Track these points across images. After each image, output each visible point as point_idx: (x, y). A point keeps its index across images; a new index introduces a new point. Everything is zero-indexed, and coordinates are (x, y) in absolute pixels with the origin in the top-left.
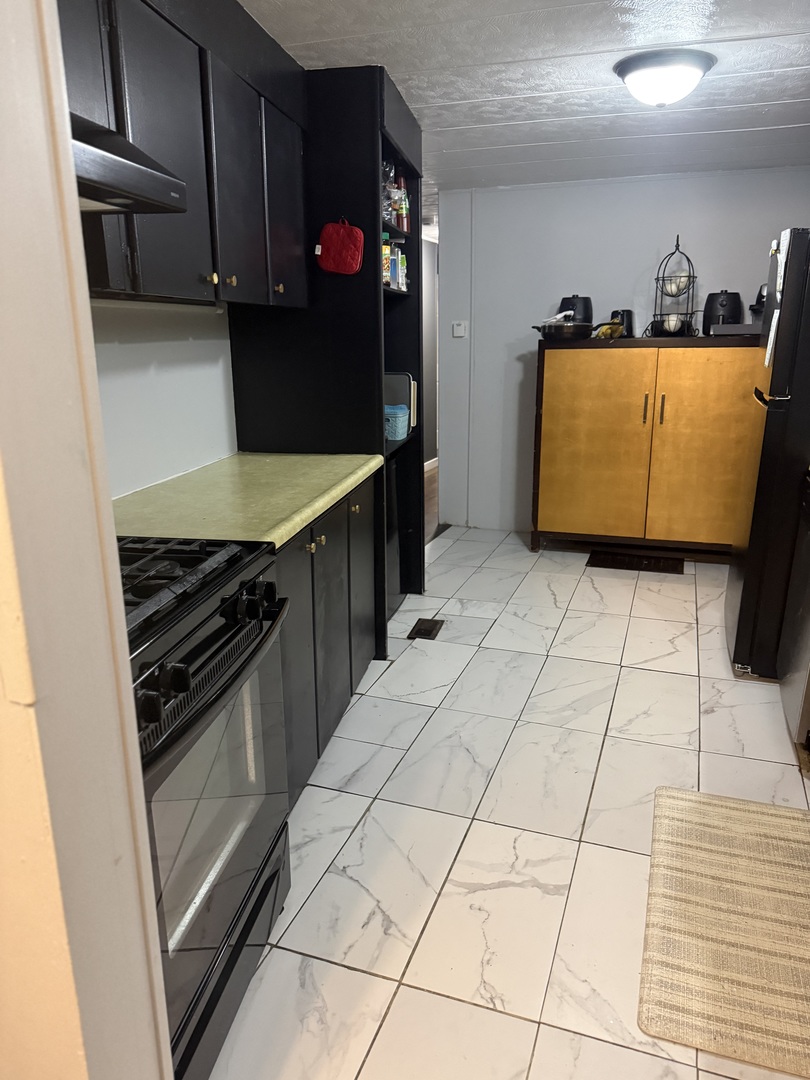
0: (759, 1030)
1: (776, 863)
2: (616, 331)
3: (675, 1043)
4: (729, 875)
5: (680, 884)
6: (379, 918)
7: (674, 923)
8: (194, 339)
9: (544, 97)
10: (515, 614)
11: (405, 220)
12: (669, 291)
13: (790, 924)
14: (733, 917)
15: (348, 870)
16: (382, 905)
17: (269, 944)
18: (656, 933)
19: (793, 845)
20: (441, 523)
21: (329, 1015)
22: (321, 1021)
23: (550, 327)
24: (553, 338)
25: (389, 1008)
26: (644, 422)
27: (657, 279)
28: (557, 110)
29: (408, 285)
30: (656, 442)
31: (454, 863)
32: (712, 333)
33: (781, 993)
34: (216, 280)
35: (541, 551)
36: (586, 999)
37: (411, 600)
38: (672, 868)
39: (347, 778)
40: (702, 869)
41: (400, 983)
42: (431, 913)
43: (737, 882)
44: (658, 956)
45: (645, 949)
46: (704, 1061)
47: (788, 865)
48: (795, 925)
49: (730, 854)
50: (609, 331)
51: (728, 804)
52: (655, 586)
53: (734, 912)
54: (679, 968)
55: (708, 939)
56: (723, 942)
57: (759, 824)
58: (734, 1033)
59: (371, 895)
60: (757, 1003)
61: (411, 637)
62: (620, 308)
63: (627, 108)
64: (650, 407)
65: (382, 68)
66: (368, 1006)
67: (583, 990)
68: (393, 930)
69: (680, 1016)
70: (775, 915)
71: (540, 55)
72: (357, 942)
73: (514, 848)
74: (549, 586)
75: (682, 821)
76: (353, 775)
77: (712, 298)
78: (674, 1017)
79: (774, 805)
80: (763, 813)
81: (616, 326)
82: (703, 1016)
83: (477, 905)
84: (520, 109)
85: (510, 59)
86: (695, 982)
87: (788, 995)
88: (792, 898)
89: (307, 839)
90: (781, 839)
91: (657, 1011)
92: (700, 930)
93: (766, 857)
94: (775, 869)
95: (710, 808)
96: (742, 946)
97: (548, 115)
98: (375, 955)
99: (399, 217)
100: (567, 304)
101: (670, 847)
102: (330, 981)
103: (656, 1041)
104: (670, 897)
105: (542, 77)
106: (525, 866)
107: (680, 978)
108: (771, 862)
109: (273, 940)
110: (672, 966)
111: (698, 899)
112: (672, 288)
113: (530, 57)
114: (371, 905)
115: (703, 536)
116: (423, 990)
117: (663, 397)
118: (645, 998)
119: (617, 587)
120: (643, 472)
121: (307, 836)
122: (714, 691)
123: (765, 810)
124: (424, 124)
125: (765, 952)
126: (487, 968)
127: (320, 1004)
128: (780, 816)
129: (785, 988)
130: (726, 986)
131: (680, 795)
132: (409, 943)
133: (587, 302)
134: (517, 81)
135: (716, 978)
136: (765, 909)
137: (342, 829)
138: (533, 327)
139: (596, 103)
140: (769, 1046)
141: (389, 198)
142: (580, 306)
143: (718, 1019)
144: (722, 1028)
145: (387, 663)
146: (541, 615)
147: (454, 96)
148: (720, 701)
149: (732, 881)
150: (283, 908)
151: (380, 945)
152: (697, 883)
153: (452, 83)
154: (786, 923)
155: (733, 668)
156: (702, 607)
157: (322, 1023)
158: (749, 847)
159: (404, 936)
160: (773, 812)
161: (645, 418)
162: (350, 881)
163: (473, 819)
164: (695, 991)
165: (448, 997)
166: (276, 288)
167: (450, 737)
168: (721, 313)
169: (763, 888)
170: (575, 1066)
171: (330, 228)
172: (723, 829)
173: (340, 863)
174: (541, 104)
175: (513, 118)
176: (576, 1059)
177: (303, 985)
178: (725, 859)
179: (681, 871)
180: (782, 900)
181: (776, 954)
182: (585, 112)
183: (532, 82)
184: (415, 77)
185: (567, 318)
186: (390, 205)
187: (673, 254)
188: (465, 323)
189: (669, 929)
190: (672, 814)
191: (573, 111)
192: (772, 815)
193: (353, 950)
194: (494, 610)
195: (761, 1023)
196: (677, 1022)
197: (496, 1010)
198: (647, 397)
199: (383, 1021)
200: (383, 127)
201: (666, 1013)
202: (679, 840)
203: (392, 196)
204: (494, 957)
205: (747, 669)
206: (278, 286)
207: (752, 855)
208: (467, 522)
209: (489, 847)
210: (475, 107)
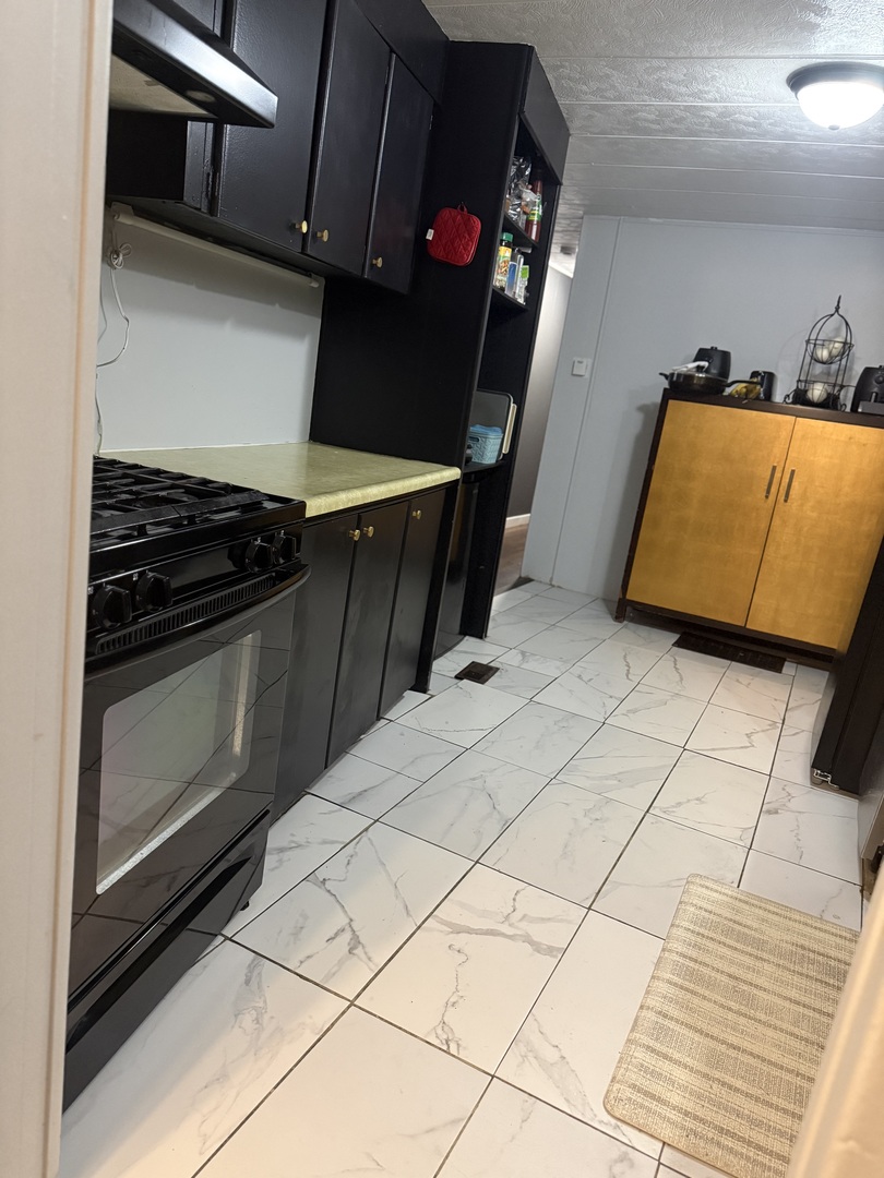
0: (741, 1139)
1: (807, 976)
2: (751, 391)
3: (640, 1131)
4: (749, 976)
5: (691, 975)
6: (347, 936)
7: (674, 1012)
8: (281, 306)
9: (708, 108)
10: (579, 677)
11: (535, 228)
12: (819, 356)
13: (807, 1040)
14: (742, 1020)
15: (327, 883)
16: (354, 925)
17: (223, 935)
18: (649, 1016)
19: (833, 963)
20: (523, 575)
21: (266, 1017)
22: (257, 1021)
23: (679, 375)
24: (680, 388)
25: (333, 1025)
26: (767, 497)
27: (808, 342)
28: (723, 126)
29: (526, 299)
30: (777, 521)
31: (443, 900)
32: (860, 410)
33: (777, 1108)
34: (305, 229)
35: (625, 622)
36: (552, 1064)
37: (469, 643)
38: (685, 956)
39: (351, 796)
40: (720, 965)
41: (352, 1004)
42: (405, 943)
43: (756, 986)
44: (646, 1040)
45: (632, 1030)
46: (669, 1156)
47: (821, 982)
48: (813, 1043)
49: (756, 957)
50: (744, 390)
51: (768, 907)
52: (745, 678)
53: (745, 1016)
54: (665, 1057)
55: (707, 1035)
56: (724, 1042)
57: (798, 934)
58: (710, 1135)
59: (345, 912)
60: (746, 1112)
61: (459, 677)
62: (761, 369)
63: (800, 135)
64: (776, 480)
65: (532, 48)
66: (311, 1017)
67: (551, 1055)
68: (359, 951)
69: (653, 1105)
70: (792, 1028)
71: (706, 53)
72: (316, 952)
73: (514, 899)
74: (625, 657)
75: (711, 912)
76: (360, 794)
77: (868, 372)
78: (646, 1104)
79: (821, 919)
80: (806, 924)
81: (752, 386)
82: (680, 1110)
83: (457, 947)
84: (680, 120)
85: (672, 54)
86: (681, 1075)
87: (785, 1111)
88: (817, 1016)
89: (293, 845)
90: (819, 954)
91: (628, 1093)
92: (699, 1025)
93: (797, 968)
94: (804, 982)
95: (747, 907)
96: (744, 1051)
97: (710, 132)
98: (334, 970)
99: (529, 223)
100: (702, 354)
101: (689, 935)
102: (278, 986)
103: (619, 1123)
104: (675, 985)
105: (706, 82)
106: (521, 920)
107: (665, 1067)
108: (801, 974)
109: (228, 932)
110: (658, 1053)
111: (707, 993)
112: (823, 354)
113: (695, 54)
114: (342, 921)
115: (811, 635)
116: (375, 1016)
117: (793, 472)
118: (619, 1077)
119: (702, 673)
120: (756, 552)
121: (293, 842)
122: (784, 794)
123: (809, 922)
124: (574, 126)
125: (770, 1063)
126: (451, 1009)
127: (261, 1005)
128: (825, 931)
129: (782, 1103)
130: (715, 1086)
131: (715, 887)
132: (373, 967)
133: (725, 356)
134: (678, 83)
135: (706, 1076)
136: (782, 1019)
137: (333, 842)
138: (661, 374)
139: (765, 124)
140: (748, 1158)
141: (520, 197)
142: (717, 361)
143: (696, 1118)
144: (700, 1128)
145: (426, 696)
146: (608, 683)
147: (608, 94)
148: (788, 804)
149: (751, 984)
150: (248, 904)
151: (341, 963)
152: (710, 977)
153: (608, 76)
154: (802, 1039)
155: (812, 773)
156: (792, 709)
157: (258, 1023)
158: (781, 955)
159: (369, 959)
160: (819, 925)
161: (768, 491)
162: (328, 894)
163: (477, 862)
164: (679, 1083)
165: (400, 1028)
166: (374, 262)
167: (474, 779)
168: (876, 390)
169: (786, 998)
170: (521, 1127)
171: (446, 213)
172: (756, 930)
173: (321, 875)
174: (704, 117)
175: (671, 131)
176: (523, 1121)
177: (247, 982)
178: (749, 961)
179: (696, 961)
180: (804, 1015)
181: (782, 1068)
182: (752, 133)
183: (696, 87)
184: (567, 64)
185: (699, 369)
186: (519, 205)
187: (832, 315)
188: (588, 362)
189: (665, 1016)
190: (700, 903)
191: (738, 130)
192: (816, 928)
193: (310, 960)
194: (558, 668)
195: (746, 1132)
196: (649, 1110)
197: (449, 1053)
198: (774, 468)
199: (323, 1036)
200: (522, 111)
201: (639, 1098)
202: (702, 931)
203: (524, 196)
204: (461, 1001)
205: (826, 777)
206: (376, 259)
207: (781, 962)
208: (551, 579)
209: (486, 892)
210: (631, 111)
